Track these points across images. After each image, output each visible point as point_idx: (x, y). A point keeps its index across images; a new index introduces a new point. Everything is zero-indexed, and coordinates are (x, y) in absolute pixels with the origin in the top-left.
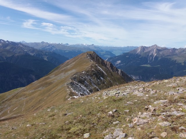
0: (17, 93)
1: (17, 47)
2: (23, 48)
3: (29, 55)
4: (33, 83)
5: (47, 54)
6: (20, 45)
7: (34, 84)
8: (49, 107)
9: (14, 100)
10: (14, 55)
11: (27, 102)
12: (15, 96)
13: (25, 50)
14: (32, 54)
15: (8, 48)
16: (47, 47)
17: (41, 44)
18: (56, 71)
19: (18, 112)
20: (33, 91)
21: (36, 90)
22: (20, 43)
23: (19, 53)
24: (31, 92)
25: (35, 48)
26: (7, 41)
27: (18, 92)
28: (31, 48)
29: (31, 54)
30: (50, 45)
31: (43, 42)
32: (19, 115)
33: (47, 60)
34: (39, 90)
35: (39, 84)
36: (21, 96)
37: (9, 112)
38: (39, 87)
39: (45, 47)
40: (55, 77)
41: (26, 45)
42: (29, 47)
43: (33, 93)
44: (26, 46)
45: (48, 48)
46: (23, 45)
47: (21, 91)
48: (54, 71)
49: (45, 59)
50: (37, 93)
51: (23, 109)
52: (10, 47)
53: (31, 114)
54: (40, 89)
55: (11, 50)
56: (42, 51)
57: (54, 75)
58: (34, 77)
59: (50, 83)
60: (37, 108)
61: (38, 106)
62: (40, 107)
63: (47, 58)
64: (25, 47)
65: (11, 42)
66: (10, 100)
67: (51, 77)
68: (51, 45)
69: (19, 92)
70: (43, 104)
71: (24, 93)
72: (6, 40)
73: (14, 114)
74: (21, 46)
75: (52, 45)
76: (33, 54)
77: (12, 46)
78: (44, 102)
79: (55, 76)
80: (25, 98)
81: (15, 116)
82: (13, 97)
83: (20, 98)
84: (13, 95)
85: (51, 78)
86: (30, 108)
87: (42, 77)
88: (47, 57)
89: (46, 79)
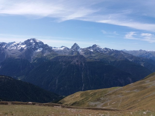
1: (119, 54)
2: (124, 55)
3: (128, 61)
4: (130, 84)
9: (113, 96)
12: (114, 93)
13: (125, 57)
14: (131, 60)
15: (112, 55)
17: (139, 52)
19: (115, 106)
22: (122, 51)
23: (120, 59)
24: (127, 92)
27: (117, 90)
30: (147, 53)
31: (141, 50)
35: (134, 87)
40: (150, 83)
42: (129, 54)
45: (145, 55)
51: (119, 105)
54: (135, 91)
62: (134, 107)
63: (143, 64)
66: (110, 95)
67: (146, 81)
70: (137, 105)
75: (150, 53)
77: (116, 53)
83: (118, 95)
86: (125, 106)
87: (138, 81)
88: (144, 64)
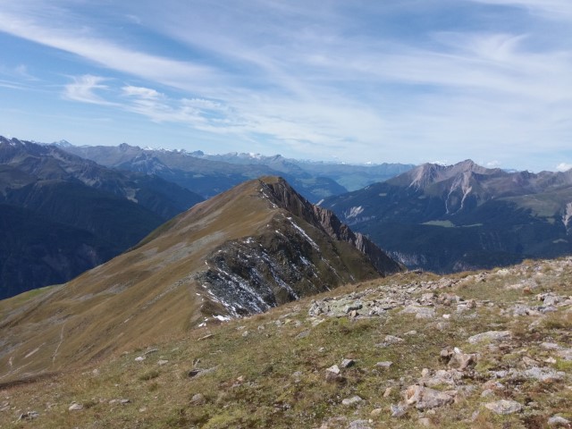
0: (40, 304)
1: (43, 159)
2: (63, 163)
3: (81, 185)
4: (92, 271)
5: (136, 182)
6: (52, 154)
7: (93, 274)
8: (140, 350)
9: (29, 326)
10: (32, 185)
11: (70, 331)
12: (33, 314)
13: (70, 170)
14: (90, 182)
15: (15, 161)
16: (138, 160)
17: (119, 151)
18: (164, 236)
19: (39, 362)
20: (90, 297)
21: (99, 294)
22: (53, 147)
23: (50, 176)
24: (82, 299)
25: (100, 162)
26: (15, 140)
27: (43, 299)
28: (87, 164)
29: (86, 181)
30: (144, 155)
31: (124, 146)
32: (43, 372)
33: (136, 201)
34: (108, 296)
35: (109, 276)
36: (51, 314)
37: (11, 363)
38: (108, 285)
39: (129, 160)
40: (159, 255)
41: (72, 152)
42: (81, 159)
43: (89, 304)
44: (70, 157)
45: (140, 162)
46: (62, 153)
47: (51, 297)
48: (158, 235)
49: (129, 198)
50: (102, 305)
51: (56, 354)
52: (23, 159)
53: (83, 371)
54: (111, 290)
55: (26, 169)
56: (120, 174)
57: (156, 249)
58: (93, 253)
59: (144, 274)
60: (102, 352)
61: (105, 347)
62: (112, 349)
63: (134, 195)
64: (70, 159)
65: (27, 142)
66: (17, 323)
67: (146, 253)
68: (150, 153)
69: (45, 301)
70: (120, 338)
71: (61, 302)
72: (9, 137)
73: (28, 369)
74: (57, 156)
75: (154, 156)
76: (92, 183)
77: (29, 156)
78: (122, 334)
79: (159, 251)
80: (64, 318)
81: (29, 374)
82: (27, 315)
83: (49, 320)
84: (27, 307)
85: (146, 258)
86: (77, 352)
87: (118, 254)
88: (137, 193)
89: (131, 260)
